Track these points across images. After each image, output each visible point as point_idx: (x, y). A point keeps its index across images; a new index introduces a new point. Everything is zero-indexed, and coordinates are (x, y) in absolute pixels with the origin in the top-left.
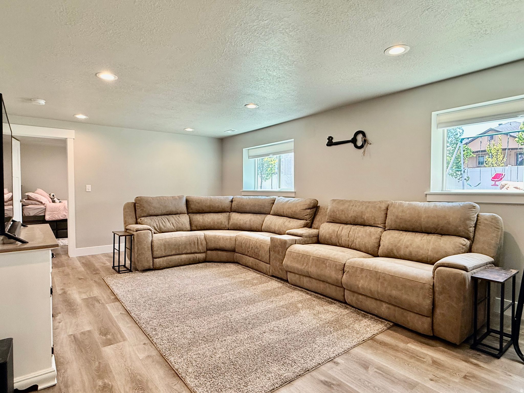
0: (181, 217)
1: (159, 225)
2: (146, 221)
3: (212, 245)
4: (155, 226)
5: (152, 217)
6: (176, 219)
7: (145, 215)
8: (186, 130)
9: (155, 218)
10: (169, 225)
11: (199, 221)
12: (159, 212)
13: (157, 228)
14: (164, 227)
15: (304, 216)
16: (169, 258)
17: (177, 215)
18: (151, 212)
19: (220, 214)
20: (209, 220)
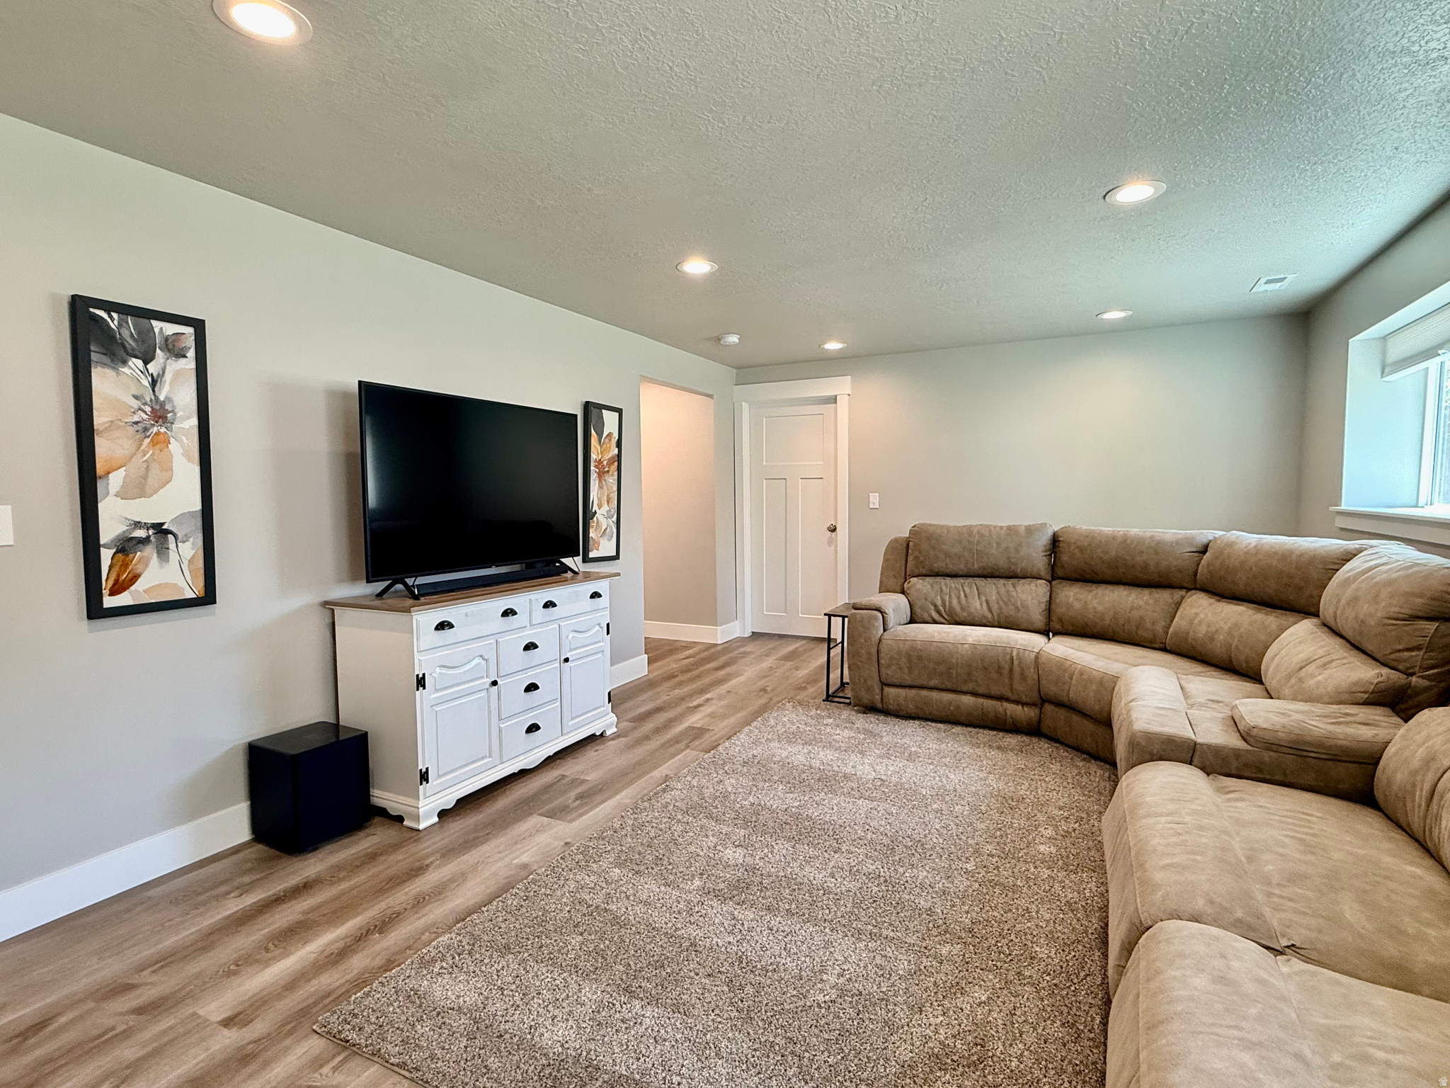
0: (1019, 588)
1: (950, 602)
2: (919, 586)
3: (1051, 689)
4: (939, 603)
5: (939, 579)
6: (1003, 590)
7: (924, 572)
8: (1106, 316)
9: (943, 584)
10: (977, 606)
11: (1070, 606)
12: (961, 567)
13: (941, 608)
14: (963, 609)
15: (1399, 651)
16: (924, 693)
17: (1010, 582)
18: (939, 565)
19: (1146, 591)
20: (1100, 608)
